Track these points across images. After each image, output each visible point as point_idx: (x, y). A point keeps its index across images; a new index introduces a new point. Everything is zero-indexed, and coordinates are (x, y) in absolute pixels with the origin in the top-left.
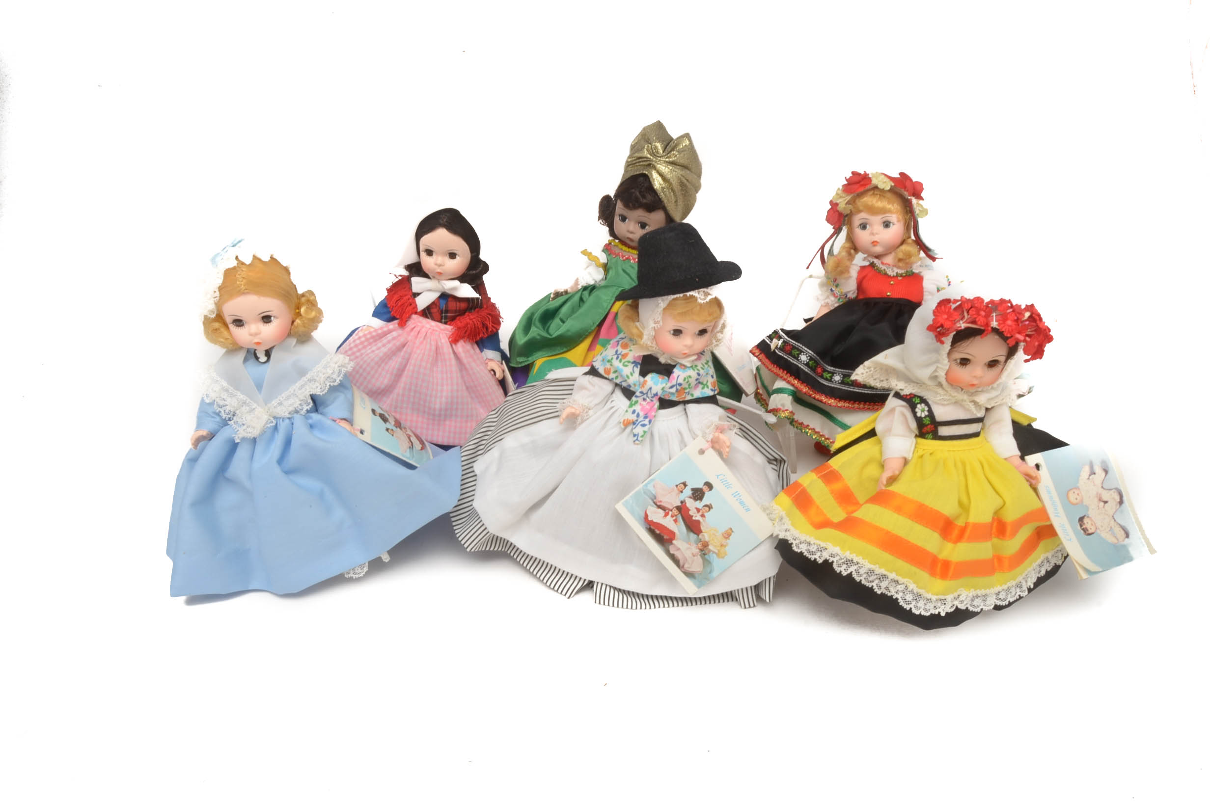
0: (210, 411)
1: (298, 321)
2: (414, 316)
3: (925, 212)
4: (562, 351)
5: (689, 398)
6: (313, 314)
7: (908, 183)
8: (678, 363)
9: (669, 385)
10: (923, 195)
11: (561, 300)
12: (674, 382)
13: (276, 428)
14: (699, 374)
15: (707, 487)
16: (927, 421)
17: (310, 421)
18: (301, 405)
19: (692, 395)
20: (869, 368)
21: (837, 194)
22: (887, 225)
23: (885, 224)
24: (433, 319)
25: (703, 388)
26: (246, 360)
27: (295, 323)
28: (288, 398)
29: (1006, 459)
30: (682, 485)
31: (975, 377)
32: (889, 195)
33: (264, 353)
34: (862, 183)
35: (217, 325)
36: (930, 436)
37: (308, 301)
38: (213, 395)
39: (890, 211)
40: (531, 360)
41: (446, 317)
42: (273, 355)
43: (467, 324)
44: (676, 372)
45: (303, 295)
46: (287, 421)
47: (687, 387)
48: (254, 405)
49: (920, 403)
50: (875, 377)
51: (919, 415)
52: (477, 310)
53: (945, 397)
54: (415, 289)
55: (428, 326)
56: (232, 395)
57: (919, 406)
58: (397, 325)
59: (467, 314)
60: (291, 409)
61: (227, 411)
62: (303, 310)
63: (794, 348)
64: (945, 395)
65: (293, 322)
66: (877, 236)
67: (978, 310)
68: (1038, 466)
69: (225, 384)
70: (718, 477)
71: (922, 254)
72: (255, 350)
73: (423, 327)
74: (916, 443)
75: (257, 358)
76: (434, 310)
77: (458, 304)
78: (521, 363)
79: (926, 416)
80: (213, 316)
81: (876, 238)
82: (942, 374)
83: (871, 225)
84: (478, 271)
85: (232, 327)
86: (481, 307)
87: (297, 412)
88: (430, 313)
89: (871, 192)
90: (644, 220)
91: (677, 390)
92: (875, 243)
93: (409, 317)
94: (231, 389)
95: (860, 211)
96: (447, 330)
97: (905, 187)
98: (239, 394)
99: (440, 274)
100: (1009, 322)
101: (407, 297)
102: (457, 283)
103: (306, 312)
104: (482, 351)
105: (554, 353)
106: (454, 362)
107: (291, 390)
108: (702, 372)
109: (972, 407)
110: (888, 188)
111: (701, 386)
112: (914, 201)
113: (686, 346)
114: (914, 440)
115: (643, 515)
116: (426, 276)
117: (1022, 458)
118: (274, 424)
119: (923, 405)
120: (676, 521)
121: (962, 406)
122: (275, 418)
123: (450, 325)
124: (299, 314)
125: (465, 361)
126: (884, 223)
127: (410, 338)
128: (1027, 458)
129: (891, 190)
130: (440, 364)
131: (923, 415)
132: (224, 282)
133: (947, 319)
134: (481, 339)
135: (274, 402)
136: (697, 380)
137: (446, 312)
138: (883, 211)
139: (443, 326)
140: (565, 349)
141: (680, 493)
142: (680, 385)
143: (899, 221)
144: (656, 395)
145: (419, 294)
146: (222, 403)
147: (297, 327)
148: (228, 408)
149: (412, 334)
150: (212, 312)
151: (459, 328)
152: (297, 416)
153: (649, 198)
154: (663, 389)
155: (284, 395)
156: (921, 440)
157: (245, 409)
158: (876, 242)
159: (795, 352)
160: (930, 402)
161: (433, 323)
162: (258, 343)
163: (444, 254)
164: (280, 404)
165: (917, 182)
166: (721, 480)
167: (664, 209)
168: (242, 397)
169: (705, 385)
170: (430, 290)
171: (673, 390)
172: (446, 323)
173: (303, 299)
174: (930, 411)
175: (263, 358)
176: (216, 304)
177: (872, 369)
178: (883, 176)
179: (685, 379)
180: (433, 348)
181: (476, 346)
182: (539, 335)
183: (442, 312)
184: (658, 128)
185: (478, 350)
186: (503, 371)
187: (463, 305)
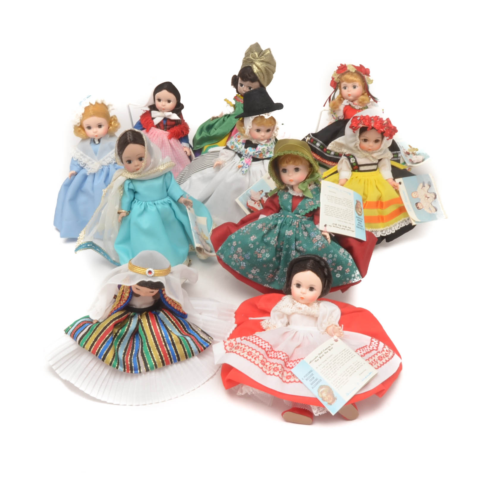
0: (76, 163)
1: (111, 128)
2: (153, 128)
3: (372, 81)
4: (215, 142)
5: (264, 157)
6: (117, 125)
7: (363, 69)
8: (259, 143)
9: (256, 151)
10: (370, 75)
11: (215, 121)
12: (258, 150)
13: (102, 170)
14: (268, 148)
16: (355, 164)
17: (116, 167)
18: (112, 161)
19: (266, 156)
20: (333, 144)
21: (334, 74)
22: (355, 87)
24: (161, 129)
25: (270, 154)
26: (90, 143)
27: (110, 128)
28: (107, 158)
29: (387, 180)
30: (261, 192)
31: (370, 146)
32: (355, 74)
33: (97, 140)
34: (344, 69)
35: (80, 129)
36: (357, 170)
37: (114, 120)
38: (77, 157)
39: (355, 81)
40: (202, 146)
41: (166, 128)
42: (102, 141)
43: (175, 131)
44: (259, 147)
45: (112, 117)
46: (107, 167)
47: (263, 152)
48: (94, 161)
49: (352, 157)
50: (336, 148)
51: (351, 162)
52: (179, 125)
53: (361, 155)
54: (153, 116)
55: (158, 132)
56: (84, 157)
57: (351, 159)
58: (145, 132)
59: (175, 127)
60: (108, 162)
61: (83, 163)
62: (112, 123)
63: (314, 140)
64: (361, 154)
65: (109, 128)
67: (366, 120)
68: (400, 183)
69: (82, 153)
71: (372, 100)
72: (94, 139)
73: (156, 132)
75: (95, 142)
76: (161, 125)
77: (171, 122)
78: (198, 148)
79: (354, 163)
80: (79, 125)
81: (350, 93)
82: (358, 145)
83: (348, 88)
84: (180, 108)
85: (87, 130)
86: (181, 124)
87: (110, 163)
88: (159, 126)
89: (348, 73)
90: (250, 86)
91: (259, 154)
92: (349, 95)
93: (150, 128)
94: (84, 155)
95: (343, 81)
96: (167, 133)
97: (362, 72)
98: (87, 156)
99: (164, 109)
100: (377, 124)
101: (149, 120)
102: (171, 113)
103: (114, 124)
104: (181, 143)
105: (212, 143)
106: (170, 147)
107: (108, 155)
108: (269, 147)
109: (371, 159)
110: (354, 71)
111: (269, 153)
112: (366, 77)
113: (262, 136)
114: (351, 172)
115: (246, 203)
116: (157, 110)
117: (394, 180)
118: (102, 168)
119: (353, 158)
120: (259, 206)
121: (368, 159)
122: (102, 166)
123: (168, 131)
124: (111, 125)
125: (174, 147)
126: (353, 86)
127: (151, 137)
128: (396, 180)
129: (356, 72)
130: (163, 148)
131: (353, 162)
132: (85, 112)
133: (355, 123)
134: (181, 137)
135: (101, 160)
136: (267, 150)
137: (166, 125)
138: (352, 81)
139: (165, 132)
140: (217, 141)
142: (260, 151)
143: (360, 85)
144: (251, 156)
145: (154, 118)
146: (81, 160)
147: (110, 130)
148: (83, 162)
149: (152, 135)
150: (78, 124)
151: (172, 133)
152: (110, 165)
153: (252, 76)
154: (253, 153)
155: (105, 157)
156: (353, 173)
157: (90, 162)
159: (315, 142)
160: (356, 157)
161: (161, 131)
162: (96, 136)
163: (166, 101)
164: (104, 160)
165: (367, 69)
167: (259, 81)
168: (89, 158)
169: (271, 153)
170: (159, 116)
171: (257, 154)
172: (166, 130)
173: (112, 119)
174: (356, 160)
175: (97, 142)
176: (80, 120)
177: (335, 145)
178: (352, 66)
179: (262, 150)
180: (161, 141)
181: (178, 141)
182: (206, 135)
183: (164, 126)
184: (257, 45)
185: (179, 143)
186: (190, 152)
187: (173, 123)
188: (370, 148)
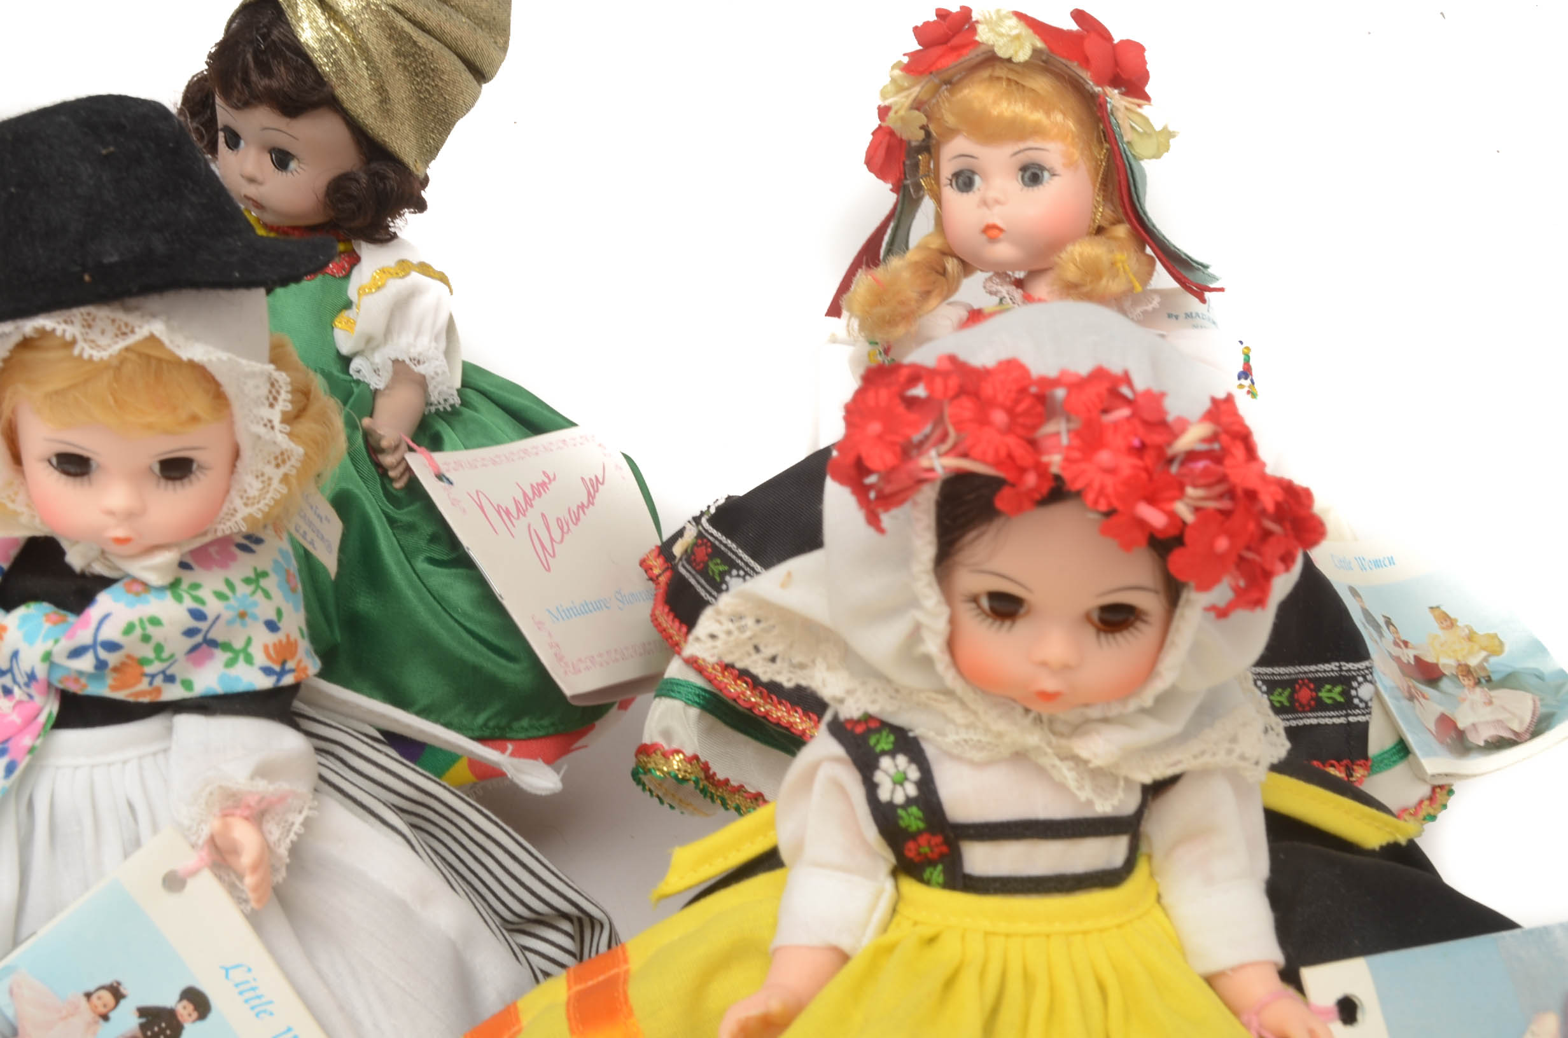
3: (1163, 140)
5: (173, 693)
9: (66, 645)
12: (84, 636)
14: (198, 615)
15: (190, 1007)
16: (912, 819)
19: (188, 684)
22: (1033, 175)
23: (1028, 174)
25: (230, 664)
30: (107, 997)
31: (1044, 664)
34: (955, 41)
36: (937, 873)
39: (1037, 131)
47: (151, 654)
49: (892, 754)
53: (973, 736)
57: (885, 762)
64: (968, 727)
66: (997, 209)
68: (1348, 1010)
70: (227, 976)
74: (898, 897)
79: (909, 801)
81: (995, 217)
82: (933, 645)
83: (985, 178)
89: (986, 73)
92: (991, 231)
95: (952, 132)
97: (1085, 62)
108: (213, 607)
109: (1067, 774)
111: (221, 656)
113: (111, 513)
117: (1290, 976)
119: (902, 760)
121: (1041, 771)
126: (1024, 169)
128: (1310, 975)
131: (899, 798)
136: (190, 633)
138: (1015, 131)
141: (101, 1021)
142: (111, 646)
143: (1070, 164)
156: (910, 887)
158: (994, 227)
160: (930, 751)
165: (1128, 44)
166: (237, 985)
169: (240, 654)
171: (86, 663)
174: (927, 783)
179: (129, 629)
188: (1049, 684)
